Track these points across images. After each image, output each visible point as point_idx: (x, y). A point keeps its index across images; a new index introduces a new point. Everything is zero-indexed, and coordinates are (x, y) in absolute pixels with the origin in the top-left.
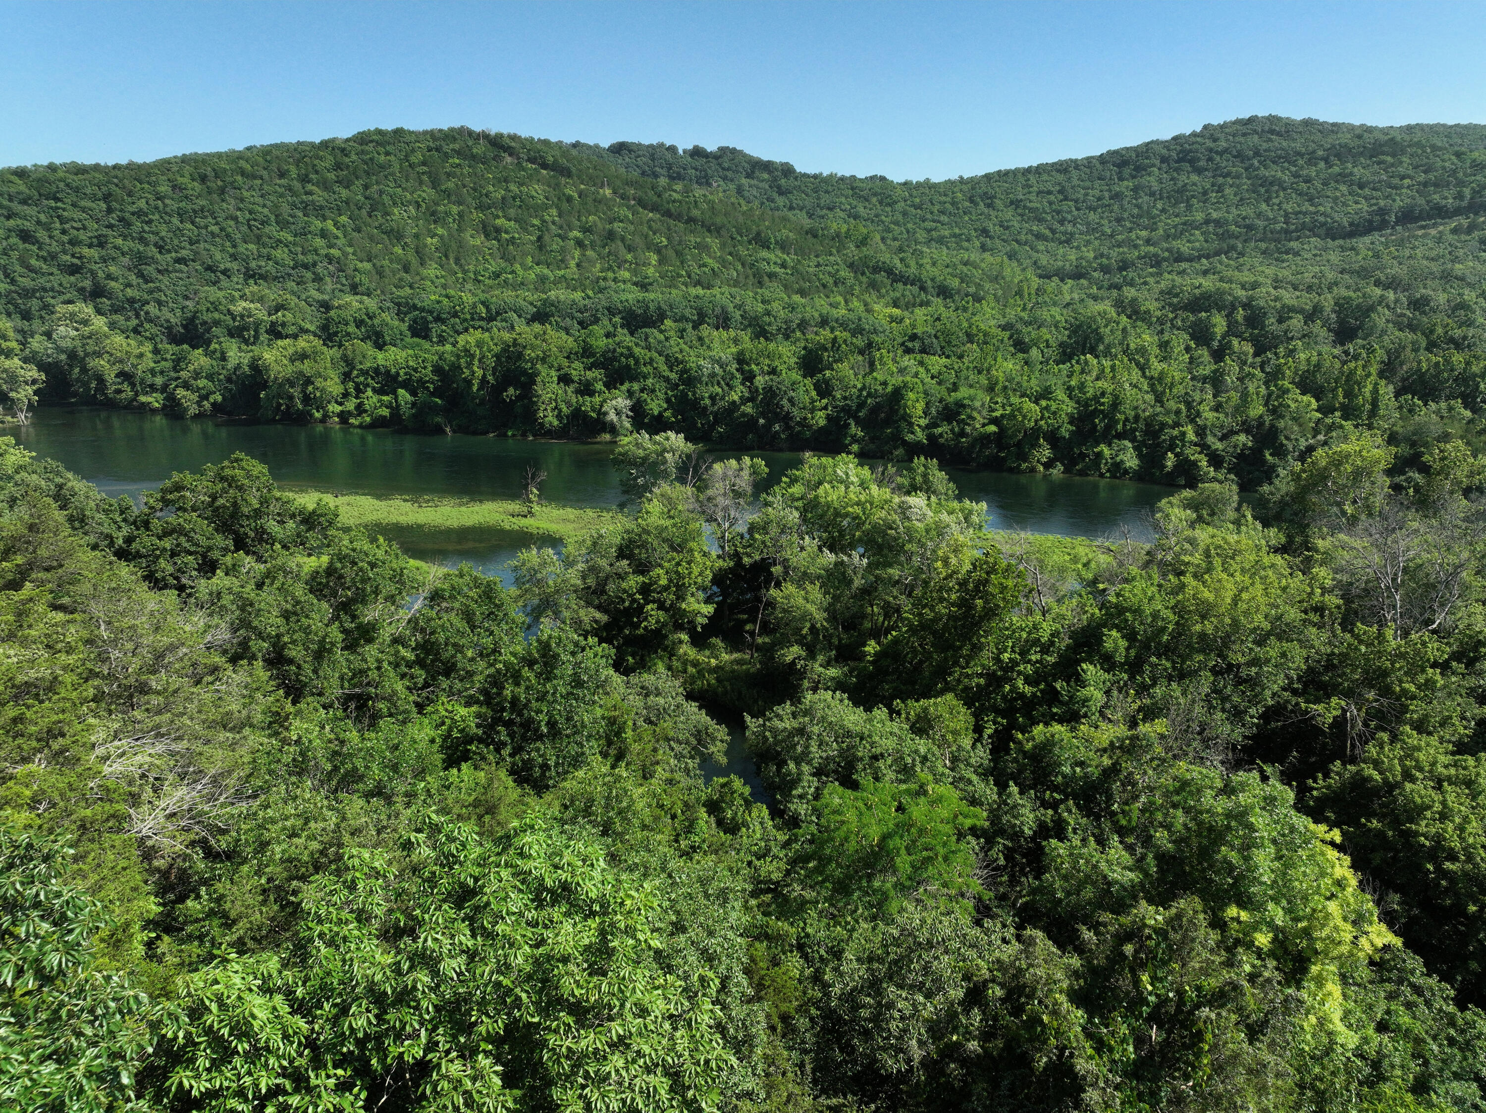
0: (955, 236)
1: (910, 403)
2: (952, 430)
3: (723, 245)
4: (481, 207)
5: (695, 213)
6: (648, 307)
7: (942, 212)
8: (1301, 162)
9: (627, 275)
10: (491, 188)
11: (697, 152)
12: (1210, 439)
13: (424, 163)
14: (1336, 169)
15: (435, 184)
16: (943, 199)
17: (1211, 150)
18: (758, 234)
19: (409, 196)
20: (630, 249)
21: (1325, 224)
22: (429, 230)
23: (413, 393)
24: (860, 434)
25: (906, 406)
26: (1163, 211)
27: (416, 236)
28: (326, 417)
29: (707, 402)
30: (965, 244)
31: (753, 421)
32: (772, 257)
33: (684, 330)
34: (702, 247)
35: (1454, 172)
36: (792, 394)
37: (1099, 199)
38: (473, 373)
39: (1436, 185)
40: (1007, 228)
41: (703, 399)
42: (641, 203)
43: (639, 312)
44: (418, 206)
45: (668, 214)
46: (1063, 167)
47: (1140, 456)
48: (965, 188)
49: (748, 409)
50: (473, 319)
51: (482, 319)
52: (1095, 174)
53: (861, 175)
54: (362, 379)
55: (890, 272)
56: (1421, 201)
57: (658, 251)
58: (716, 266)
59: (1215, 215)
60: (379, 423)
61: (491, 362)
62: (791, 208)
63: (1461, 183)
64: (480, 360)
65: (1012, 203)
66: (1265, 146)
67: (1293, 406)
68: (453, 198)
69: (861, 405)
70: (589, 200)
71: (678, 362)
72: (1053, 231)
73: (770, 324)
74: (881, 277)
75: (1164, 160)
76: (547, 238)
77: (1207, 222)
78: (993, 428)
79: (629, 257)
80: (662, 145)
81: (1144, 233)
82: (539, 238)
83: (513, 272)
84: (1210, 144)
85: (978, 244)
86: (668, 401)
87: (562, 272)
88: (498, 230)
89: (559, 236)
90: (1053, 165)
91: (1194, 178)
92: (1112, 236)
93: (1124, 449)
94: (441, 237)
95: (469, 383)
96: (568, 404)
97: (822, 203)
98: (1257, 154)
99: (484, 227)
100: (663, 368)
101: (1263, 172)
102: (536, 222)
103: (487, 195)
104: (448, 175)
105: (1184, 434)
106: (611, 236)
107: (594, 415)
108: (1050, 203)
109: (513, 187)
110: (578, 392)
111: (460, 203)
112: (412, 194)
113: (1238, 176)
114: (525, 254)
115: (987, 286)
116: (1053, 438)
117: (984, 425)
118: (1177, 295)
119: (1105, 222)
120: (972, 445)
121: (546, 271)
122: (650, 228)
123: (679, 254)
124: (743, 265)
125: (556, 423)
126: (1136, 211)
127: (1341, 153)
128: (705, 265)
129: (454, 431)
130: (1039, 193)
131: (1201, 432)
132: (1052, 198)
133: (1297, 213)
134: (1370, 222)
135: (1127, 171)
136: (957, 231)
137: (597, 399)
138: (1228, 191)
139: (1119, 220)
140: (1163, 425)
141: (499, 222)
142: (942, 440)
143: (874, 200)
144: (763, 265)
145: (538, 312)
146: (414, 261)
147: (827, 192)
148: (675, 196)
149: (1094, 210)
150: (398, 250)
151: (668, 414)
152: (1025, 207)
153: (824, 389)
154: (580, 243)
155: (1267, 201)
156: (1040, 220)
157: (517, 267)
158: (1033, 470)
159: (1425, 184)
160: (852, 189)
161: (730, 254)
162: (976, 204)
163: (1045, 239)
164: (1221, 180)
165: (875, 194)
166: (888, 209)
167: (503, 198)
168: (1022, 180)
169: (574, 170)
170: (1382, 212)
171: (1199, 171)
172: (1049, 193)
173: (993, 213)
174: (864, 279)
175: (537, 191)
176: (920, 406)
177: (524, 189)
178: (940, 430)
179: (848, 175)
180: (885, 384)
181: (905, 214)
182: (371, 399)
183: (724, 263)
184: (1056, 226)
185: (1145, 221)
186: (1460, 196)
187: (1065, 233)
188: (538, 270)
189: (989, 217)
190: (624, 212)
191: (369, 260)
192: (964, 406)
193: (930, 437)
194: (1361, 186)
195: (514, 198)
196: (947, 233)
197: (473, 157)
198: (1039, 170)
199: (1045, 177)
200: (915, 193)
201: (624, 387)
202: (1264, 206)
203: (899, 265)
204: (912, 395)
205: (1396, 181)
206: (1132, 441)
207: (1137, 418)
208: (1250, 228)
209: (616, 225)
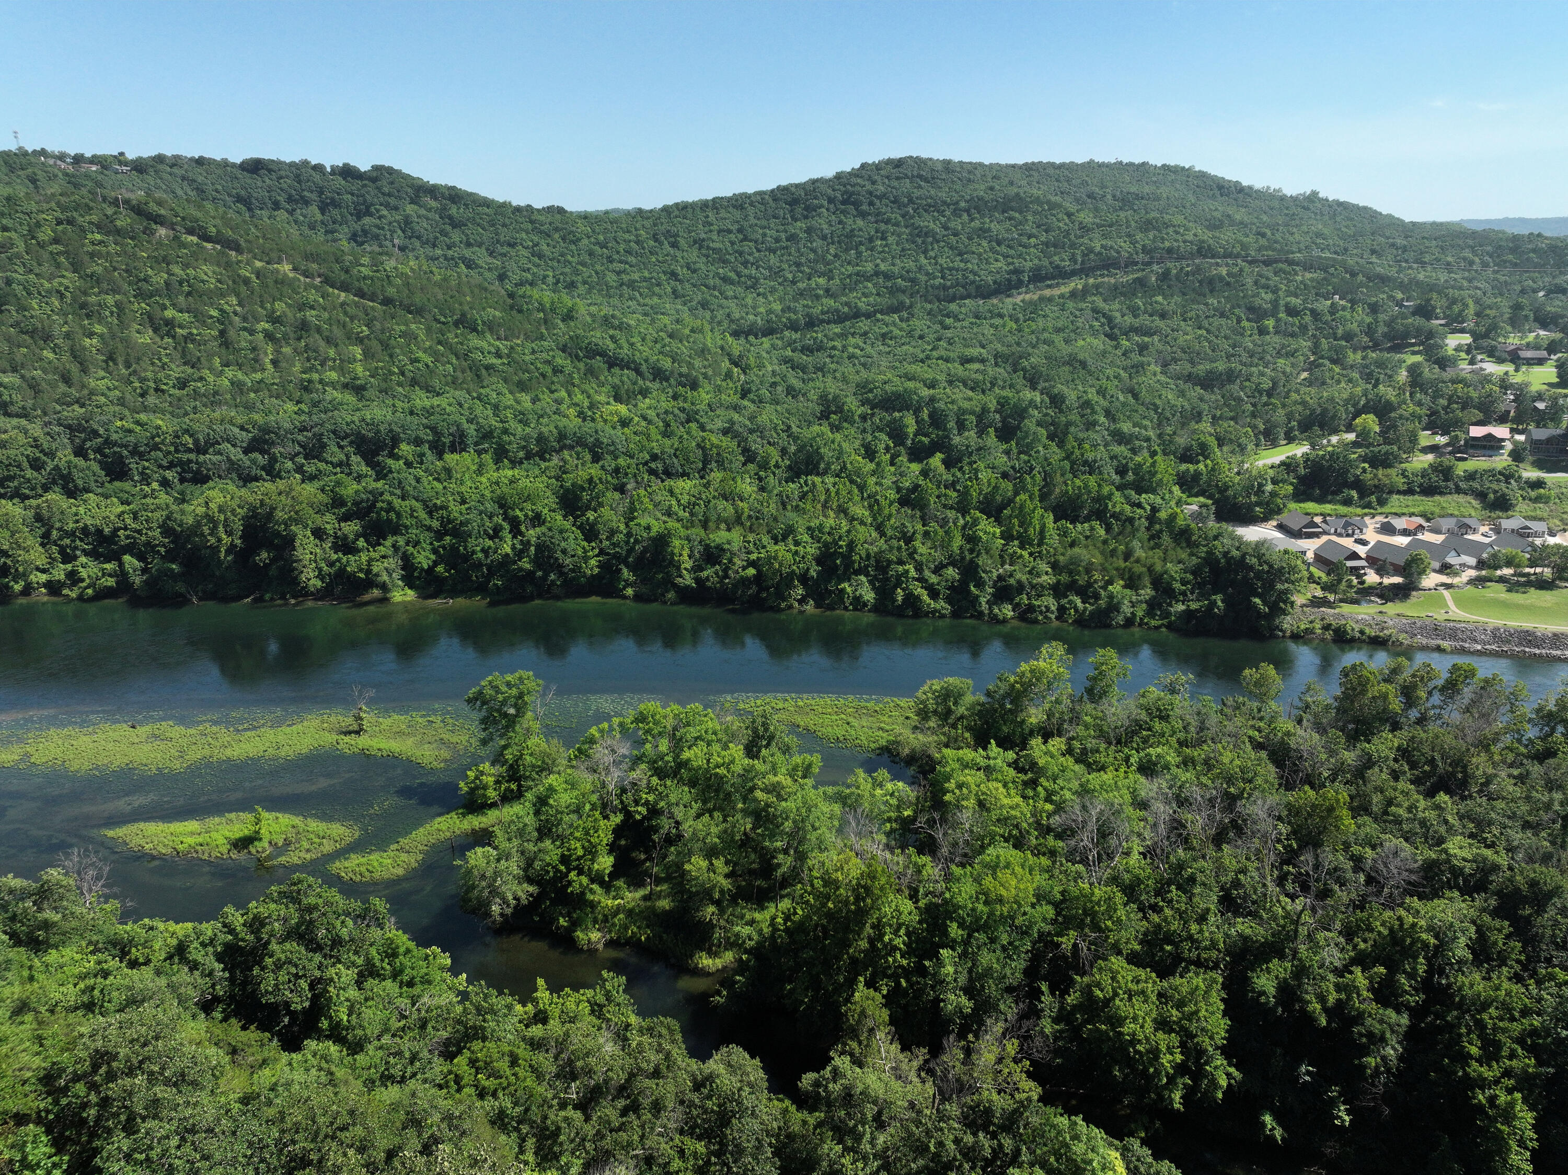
0: (645, 279)
1: (676, 551)
2: (716, 573)
3: (429, 330)
4: (141, 295)
5: (391, 291)
6: (379, 431)
7: (628, 252)
8: (948, 213)
9: (334, 375)
10: (150, 272)
11: (347, 172)
12: (927, 573)
13: (56, 241)
14: (976, 224)
15: (76, 267)
16: (627, 236)
17: (871, 193)
18: (463, 315)
19: (47, 285)
20: (329, 341)
21: (973, 282)
22: (83, 327)
23: (141, 557)
24: (632, 578)
25: (673, 554)
26: (836, 256)
27: (68, 336)
28: (28, 590)
29: (480, 555)
30: (656, 289)
31: (531, 574)
32: (484, 344)
33: (423, 455)
34: (410, 336)
35: (1068, 233)
36: (563, 544)
37: (777, 240)
38: (220, 540)
39: (1055, 246)
40: (694, 271)
41: (474, 552)
42: (327, 281)
43: (370, 435)
44: (62, 296)
45: (361, 294)
46: (739, 202)
47: (874, 588)
48: (647, 223)
49: (526, 564)
50: (177, 451)
51: (190, 451)
52: (770, 211)
53: (538, 205)
54: (67, 541)
55: (603, 354)
56: (1045, 262)
57: (360, 340)
58: (429, 360)
59: (883, 267)
60: (103, 594)
61: (238, 526)
62: (469, 245)
63: (1073, 246)
64: (225, 526)
65: (695, 242)
66: (917, 193)
67: (984, 537)
68: (105, 286)
69: (631, 551)
70: (270, 282)
71: (437, 508)
72: (739, 275)
73: (510, 443)
74: (598, 362)
75: (831, 200)
76: (232, 333)
77: (877, 274)
78: (751, 571)
79: (332, 353)
80: (305, 163)
81: (821, 281)
82: (222, 333)
83: (201, 379)
84: (869, 187)
85: (669, 290)
86: (435, 551)
87: (258, 376)
88: (169, 323)
89: (245, 329)
90: (729, 199)
91: (860, 223)
92: (794, 282)
93: (860, 584)
94: (101, 336)
95: (215, 550)
96: (331, 564)
97: (502, 239)
98: (911, 201)
99: (151, 318)
100: (423, 515)
101: (917, 221)
102: (214, 313)
103: (145, 280)
104: (92, 255)
105: (907, 572)
106: (304, 326)
107: (362, 575)
108: (732, 243)
109: (177, 270)
110: (336, 548)
111: (115, 291)
112: (49, 280)
113: (897, 224)
114: (210, 356)
115: (697, 363)
116: (804, 579)
117: (744, 568)
118: (871, 391)
119: (785, 266)
120: (735, 586)
121: (240, 375)
122: (346, 313)
123: (386, 346)
124: (458, 358)
125: (319, 584)
126: (812, 256)
127: (977, 206)
128: (417, 360)
129: (200, 599)
130: (719, 232)
131: (919, 568)
132: (732, 236)
133: (950, 269)
134: (1009, 280)
135: (799, 210)
136: (646, 274)
137: (364, 557)
138: (891, 239)
139: (798, 265)
140: (889, 562)
141: (169, 313)
142: (709, 584)
143: (557, 236)
144: (478, 356)
145: (254, 439)
146: (74, 369)
147: (504, 225)
148: (365, 271)
149: (774, 251)
150: (48, 354)
151: (440, 569)
152: (708, 248)
153: (590, 533)
154: (269, 336)
155: (925, 252)
156: (725, 262)
157: (206, 373)
158: (791, 607)
159: (1047, 244)
160: (532, 222)
161: (440, 343)
162: (661, 244)
163: (732, 283)
164: (883, 227)
165: (557, 229)
166: (573, 247)
167: (167, 284)
168: (701, 216)
169: (242, 242)
170: (1016, 272)
171: (863, 215)
172: (729, 231)
173: (679, 254)
174: (581, 365)
175: (207, 273)
176: (685, 553)
177: (191, 271)
178: (705, 574)
179: (522, 204)
180: (648, 528)
181: (591, 254)
182: (88, 568)
183: (437, 356)
184: (741, 268)
185: (821, 267)
186: (1073, 259)
187: (750, 277)
188: (229, 373)
189: (674, 258)
190: (313, 296)
191: (14, 370)
192: (723, 550)
193: (698, 580)
194: (999, 244)
195: (180, 283)
196: (636, 276)
197: (118, 232)
198: (716, 204)
199: (723, 213)
200: (597, 229)
201: (389, 542)
202: (924, 261)
203: (612, 346)
204: (677, 543)
205: (1024, 240)
206: (867, 575)
207: (868, 556)
208: (913, 281)
209: (310, 314)
